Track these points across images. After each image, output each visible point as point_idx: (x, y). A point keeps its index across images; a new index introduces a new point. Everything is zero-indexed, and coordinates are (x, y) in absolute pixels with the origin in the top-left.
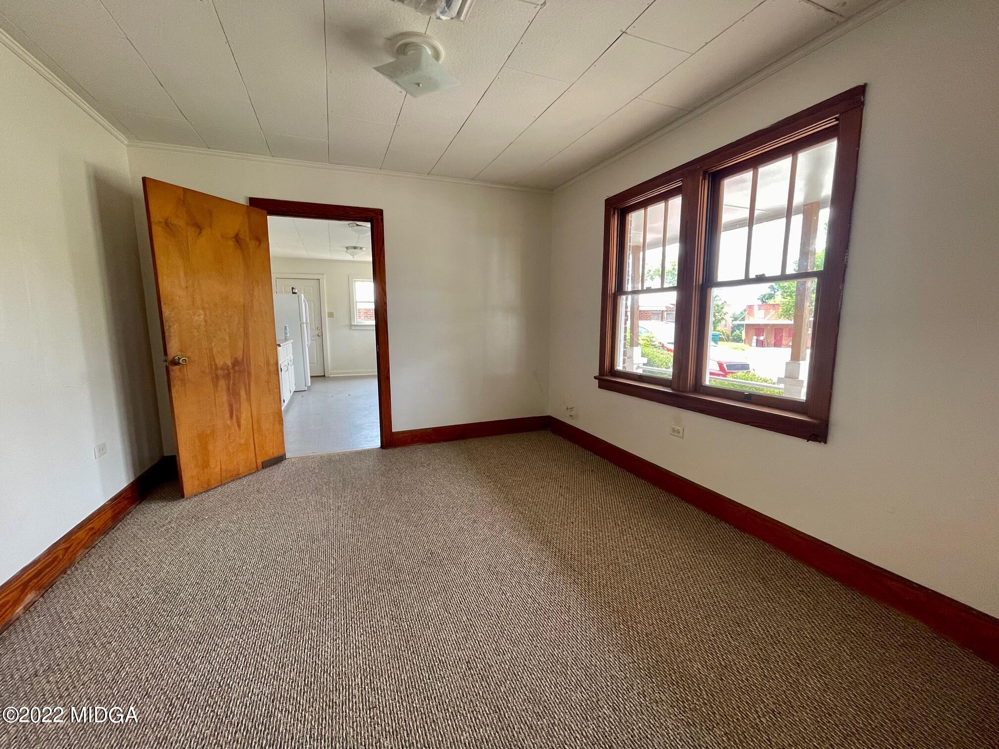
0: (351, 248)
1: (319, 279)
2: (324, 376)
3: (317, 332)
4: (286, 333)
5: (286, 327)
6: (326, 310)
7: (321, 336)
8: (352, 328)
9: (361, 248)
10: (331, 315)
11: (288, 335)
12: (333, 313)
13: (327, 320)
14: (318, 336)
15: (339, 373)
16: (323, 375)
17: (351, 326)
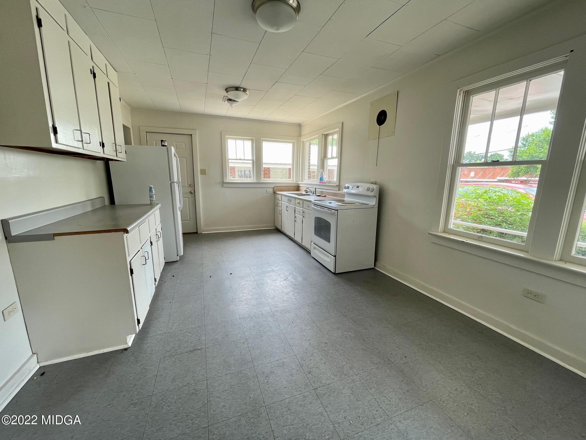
0: (232, 89)
1: (191, 135)
2: (197, 233)
3: (190, 189)
4: (151, 197)
5: (151, 188)
6: (198, 167)
7: (193, 193)
8: (224, 186)
9: (245, 90)
10: (203, 172)
11: (154, 199)
12: (205, 170)
13: (199, 178)
14: (191, 193)
15: (212, 230)
16: (196, 231)
17: (223, 184)
